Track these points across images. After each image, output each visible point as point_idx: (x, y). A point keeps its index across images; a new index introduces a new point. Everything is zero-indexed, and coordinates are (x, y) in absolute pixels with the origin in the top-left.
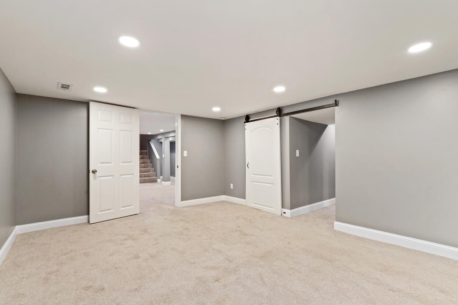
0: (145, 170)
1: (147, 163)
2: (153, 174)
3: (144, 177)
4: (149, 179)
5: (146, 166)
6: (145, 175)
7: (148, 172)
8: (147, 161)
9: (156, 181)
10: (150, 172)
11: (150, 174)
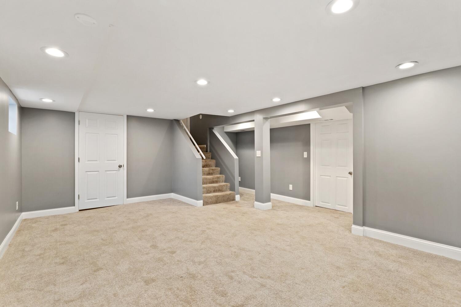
0: (213, 178)
1: (211, 167)
2: (227, 185)
3: (214, 191)
4: (223, 196)
5: (211, 171)
6: (215, 187)
7: (217, 182)
8: (210, 163)
9: (234, 199)
10: (220, 182)
11: (222, 186)
